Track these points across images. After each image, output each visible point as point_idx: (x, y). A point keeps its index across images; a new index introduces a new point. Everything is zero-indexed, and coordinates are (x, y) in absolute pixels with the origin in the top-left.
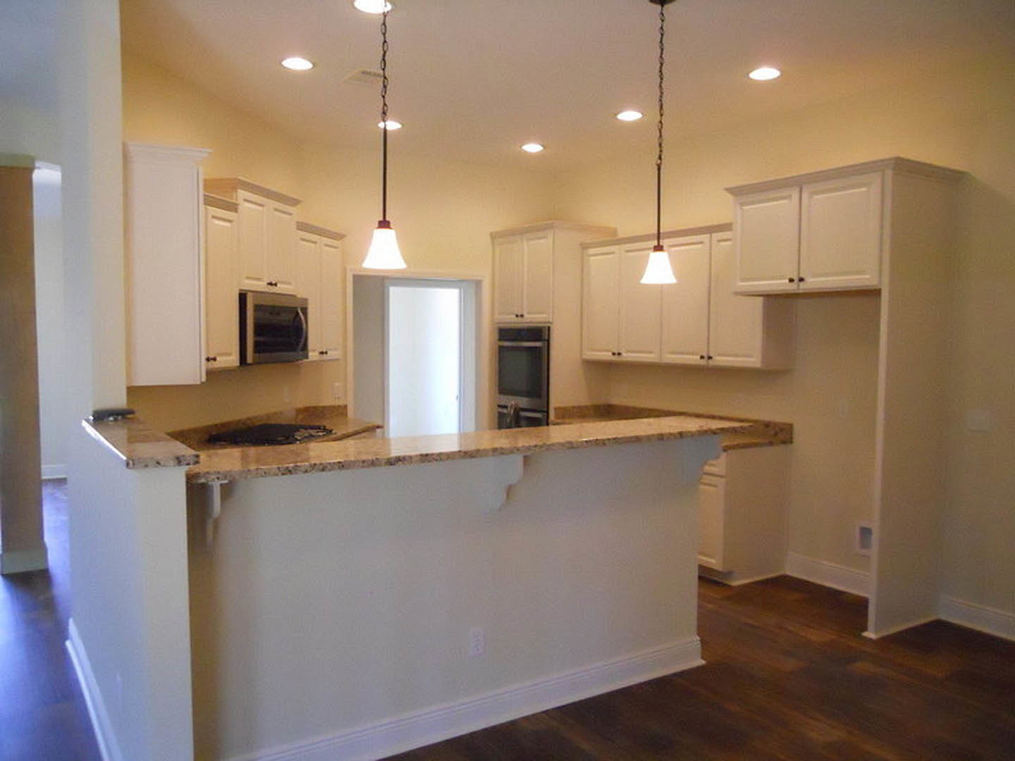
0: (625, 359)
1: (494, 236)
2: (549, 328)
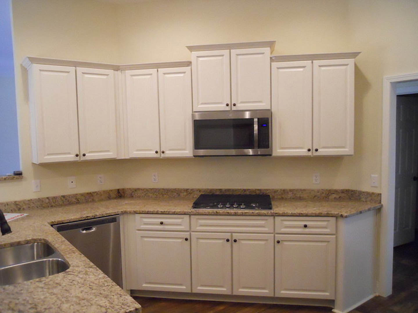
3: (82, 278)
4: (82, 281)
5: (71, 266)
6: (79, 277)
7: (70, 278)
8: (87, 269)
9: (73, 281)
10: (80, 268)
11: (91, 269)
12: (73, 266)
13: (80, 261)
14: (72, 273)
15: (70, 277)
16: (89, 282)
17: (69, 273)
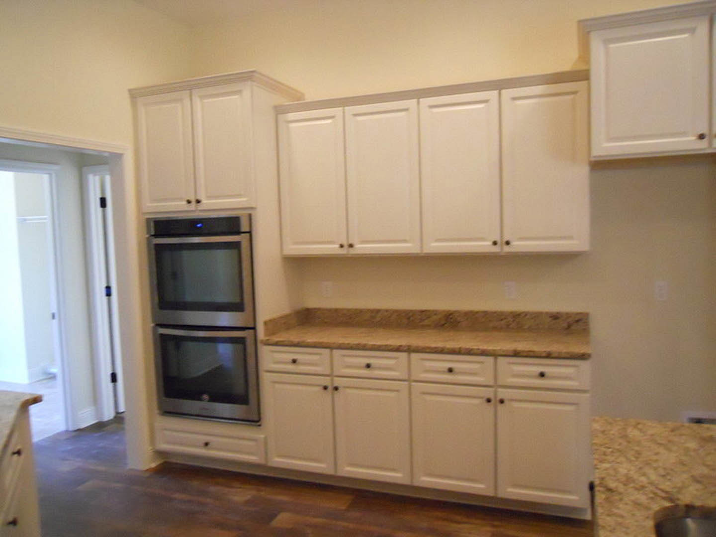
0: (359, 252)
1: (134, 95)
2: (250, 216)
3: (644, 475)
4: (647, 470)
5: (651, 512)
6: (648, 478)
7: (668, 483)
8: (621, 489)
9: (663, 476)
10: (633, 498)
11: (612, 485)
12: (647, 508)
13: (622, 517)
14: (659, 492)
15: (666, 485)
16: (637, 463)
17: (664, 495)
